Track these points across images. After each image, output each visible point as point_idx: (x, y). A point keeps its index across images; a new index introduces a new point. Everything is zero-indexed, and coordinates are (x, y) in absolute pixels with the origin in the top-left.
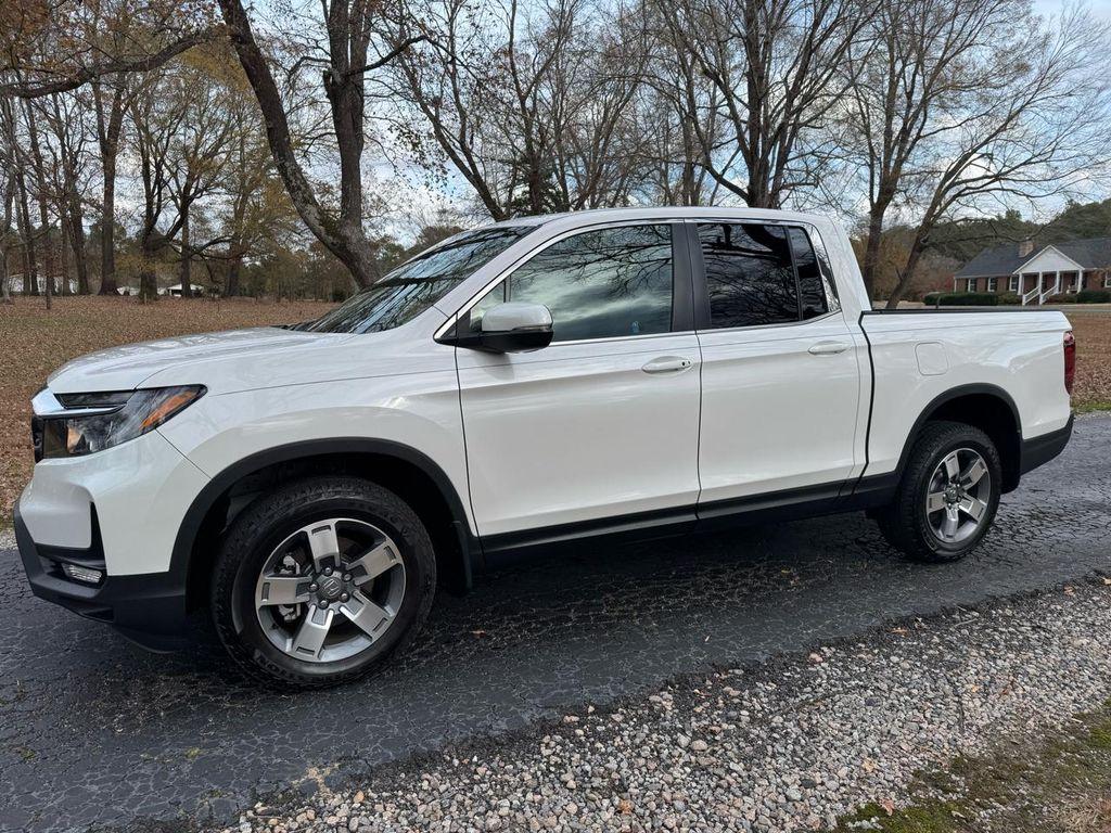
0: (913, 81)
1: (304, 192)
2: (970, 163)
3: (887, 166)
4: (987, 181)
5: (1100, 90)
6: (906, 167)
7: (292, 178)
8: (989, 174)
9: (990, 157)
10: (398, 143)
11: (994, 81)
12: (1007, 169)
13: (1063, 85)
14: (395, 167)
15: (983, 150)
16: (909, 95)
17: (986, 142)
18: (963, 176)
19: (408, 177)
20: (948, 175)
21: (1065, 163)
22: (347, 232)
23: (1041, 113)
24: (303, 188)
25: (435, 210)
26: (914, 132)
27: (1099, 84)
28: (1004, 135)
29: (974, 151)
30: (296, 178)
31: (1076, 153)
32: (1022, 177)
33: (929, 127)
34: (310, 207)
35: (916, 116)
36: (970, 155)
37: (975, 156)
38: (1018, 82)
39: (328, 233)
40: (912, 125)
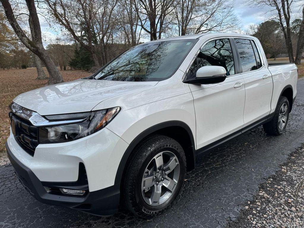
0: (188, 3)
1: (21, 33)
2: (203, 26)
3: (183, 26)
4: (207, 31)
5: (232, 8)
6: (188, 27)
7: (17, 28)
8: (207, 29)
9: (207, 24)
10: (51, 17)
11: (208, 4)
12: (212, 28)
13: (223, 6)
14: (50, 25)
15: (205, 23)
16: (188, 7)
17: (206, 21)
18: (201, 29)
19: (55, 28)
20: (198, 29)
21: (225, 26)
22: (38, 46)
23: (219, 13)
24: (21, 32)
25: (55, 39)
26: (189, 18)
27: (231, 6)
28: (210, 19)
29: (204, 23)
30: (18, 28)
31: (226, 24)
32: (215, 30)
33: (193, 16)
34: (24, 38)
35: (189, 13)
36: (203, 24)
37: (204, 24)
38: (213, 5)
39: (31, 46)
40: (188, 16)
